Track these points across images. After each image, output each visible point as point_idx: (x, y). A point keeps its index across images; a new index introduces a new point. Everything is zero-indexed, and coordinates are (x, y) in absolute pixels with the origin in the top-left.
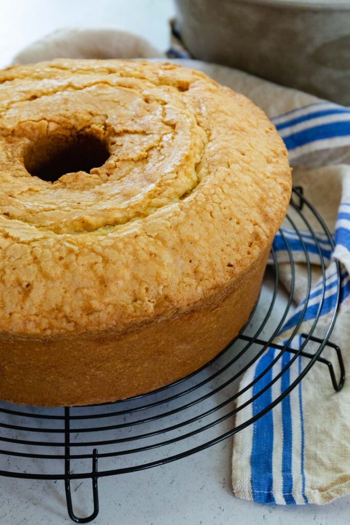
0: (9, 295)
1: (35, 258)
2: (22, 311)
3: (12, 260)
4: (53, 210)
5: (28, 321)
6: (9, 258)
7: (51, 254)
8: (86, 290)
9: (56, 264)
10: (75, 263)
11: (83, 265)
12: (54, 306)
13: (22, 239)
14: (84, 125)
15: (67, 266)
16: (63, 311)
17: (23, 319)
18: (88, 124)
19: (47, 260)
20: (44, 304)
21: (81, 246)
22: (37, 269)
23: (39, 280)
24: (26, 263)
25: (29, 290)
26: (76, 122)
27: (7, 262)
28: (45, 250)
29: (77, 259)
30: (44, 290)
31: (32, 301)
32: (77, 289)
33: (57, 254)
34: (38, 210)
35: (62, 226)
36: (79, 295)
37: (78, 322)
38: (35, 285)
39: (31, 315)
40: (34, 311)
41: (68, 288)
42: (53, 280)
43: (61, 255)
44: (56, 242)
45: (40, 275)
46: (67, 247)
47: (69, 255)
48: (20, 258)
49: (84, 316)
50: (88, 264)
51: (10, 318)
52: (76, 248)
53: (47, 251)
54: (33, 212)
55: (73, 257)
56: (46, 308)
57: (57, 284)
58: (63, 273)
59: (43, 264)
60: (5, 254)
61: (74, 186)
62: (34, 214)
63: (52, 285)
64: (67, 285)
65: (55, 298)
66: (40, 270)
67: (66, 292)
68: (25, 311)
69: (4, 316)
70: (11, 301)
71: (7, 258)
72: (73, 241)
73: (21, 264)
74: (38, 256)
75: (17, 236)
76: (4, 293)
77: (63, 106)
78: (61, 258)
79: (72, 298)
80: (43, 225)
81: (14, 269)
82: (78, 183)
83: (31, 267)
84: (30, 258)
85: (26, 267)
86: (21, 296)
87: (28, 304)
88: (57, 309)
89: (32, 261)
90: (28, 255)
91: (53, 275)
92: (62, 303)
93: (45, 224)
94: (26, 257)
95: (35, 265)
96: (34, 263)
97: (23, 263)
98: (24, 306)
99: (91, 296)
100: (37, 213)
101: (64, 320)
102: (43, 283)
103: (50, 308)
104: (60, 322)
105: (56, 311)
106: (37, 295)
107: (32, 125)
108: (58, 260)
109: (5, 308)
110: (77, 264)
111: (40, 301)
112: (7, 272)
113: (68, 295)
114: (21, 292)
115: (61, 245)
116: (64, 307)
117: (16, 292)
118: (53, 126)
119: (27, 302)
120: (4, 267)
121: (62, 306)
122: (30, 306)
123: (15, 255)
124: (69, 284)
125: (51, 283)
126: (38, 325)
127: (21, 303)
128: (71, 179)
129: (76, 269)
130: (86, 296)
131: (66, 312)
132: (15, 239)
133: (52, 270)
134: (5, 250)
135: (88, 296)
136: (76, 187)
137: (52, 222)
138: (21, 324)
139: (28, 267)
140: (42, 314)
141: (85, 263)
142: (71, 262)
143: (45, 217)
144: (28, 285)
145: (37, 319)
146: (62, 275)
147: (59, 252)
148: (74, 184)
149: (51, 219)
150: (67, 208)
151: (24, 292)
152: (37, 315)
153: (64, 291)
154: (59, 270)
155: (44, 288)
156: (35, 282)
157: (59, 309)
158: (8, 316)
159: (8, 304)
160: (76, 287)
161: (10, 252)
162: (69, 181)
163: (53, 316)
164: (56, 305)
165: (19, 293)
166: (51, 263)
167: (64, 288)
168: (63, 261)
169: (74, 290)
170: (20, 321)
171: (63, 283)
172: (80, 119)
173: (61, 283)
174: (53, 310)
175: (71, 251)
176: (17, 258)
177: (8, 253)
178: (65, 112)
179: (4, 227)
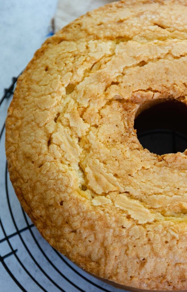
0: (131, 264)
1: (149, 240)
2: (139, 276)
3: (134, 239)
4: (161, 194)
5: (142, 282)
6: (131, 237)
7: (160, 238)
8: (182, 265)
9: (163, 246)
10: (176, 247)
11: (181, 248)
12: (160, 274)
13: (140, 222)
14: (179, 95)
15: (170, 248)
16: (166, 278)
17: (139, 281)
18: (182, 95)
19: (157, 242)
20: (154, 272)
21: (181, 235)
22: (150, 248)
23: (151, 257)
24: (143, 243)
25: (144, 263)
26: (174, 93)
27: (130, 240)
28: (156, 235)
29: (177, 244)
30: (154, 264)
31: (146, 270)
32: (176, 264)
33: (164, 239)
34: (150, 193)
35: (166, 209)
36: (177, 268)
37: (175, 286)
38: (149, 260)
39: (145, 279)
40: (147, 276)
41: (170, 263)
42: (161, 258)
43: (167, 240)
44: (163, 229)
45: (152, 254)
46: (171, 235)
47: (172, 241)
48: (139, 239)
49: (180, 283)
50: (185, 247)
51: (131, 280)
52: (177, 236)
53: (158, 236)
54: (146, 194)
55: (175, 242)
56: (155, 275)
57: (163, 259)
58: (168, 253)
59: (154, 245)
60: (128, 233)
61: (174, 165)
62: (147, 196)
63: (160, 260)
64: (170, 261)
65: (161, 269)
66: (152, 249)
67: (168, 265)
68: (141, 276)
69: (126, 278)
70: (132, 268)
71: (130, 237)
72: (176, 230)
73: (139, 243)
74: (151, 239)
75: (137, 219)
76: (127, 262)
77: (164, 76)
78: (167, 242)
79: (173, 270)
80: (153, 207)
81: (135, 246)
82: (176, 163)
83: (146, 246)
84: (146, 239)
85: (143, 246)
86: (138, 265)
87: (143, 272)
88: (162, 276)
89: (147, 242)
90: (145, 237)
91: (161, 255)
92: (166, 272)
93: (155, 207)
94: (143, 238)
95: (149, 245)
96: (148, 243)
97: (141, 243)
98: (140, 273)
99: (185, 269)
100: (149, 195)
101: (166, 283)
102: (154, 259)
103: (157, 276)
104: (163, 285)
105: (162, 278)
106: (149, 266)
107: (142, 94)
108: (164, 243)
109: (128, 272)
110: (177, 247)
111: (151, 270)
112: (130, 248)
113: (170, 268)
114: (139, 263)
115: (167, 231)
116: (167, 276)
117: (136, 262)
118: (157, 96)
119: (142, 270)
120: (127, 243)
121: (166, 275)
122: (144, 273)
123: (135, 235)
124: (171, 260)
125: (159, 259)
126: (149, 285)
127: (139, 271)
128: (172, 159)
129: (176, 251)
130: (182, 269)
131: (168, 279)
132: (135, 220)
133: (160, 251)
134: (128, 230)
135: (183, 269)
136: (175, 167)
137: (160, 206)
138: (138, 284)
139: (144, 246)
140: (152, 279)
141: (183, 247)
142: (174, 245)
143: (155, 201)
144: (144, 259)
145: (149, 282)
146: (167, 254)
147: (166, 237)
148: (174, 163)
149: (159, 202)
150: (171, 194)
151: (141, 263)
152: (148, 279)
153: (167, 264)
154: (165, 251)
155: (154, 262)
156: (149, 258)
157: (164, 277)
158: (130, 278)
159: (130, 270)
160: (176, 263)
161: (132, 233)
162: (170, 161)
163: (159, 281)
164: (162, 274)
165: (138, 263)
166: (160, 245)
167: (167, 263)
168: (168, 245)
169: (174, 264)
170: (137, 283)
171: (167, 260)
172: (177, 90)
173: (166, 259)
174: (160, 277)
175: (174, 238)
176: (136, 238)
177: (131, 234)
178: (166, 83)
179: (127, 208)
